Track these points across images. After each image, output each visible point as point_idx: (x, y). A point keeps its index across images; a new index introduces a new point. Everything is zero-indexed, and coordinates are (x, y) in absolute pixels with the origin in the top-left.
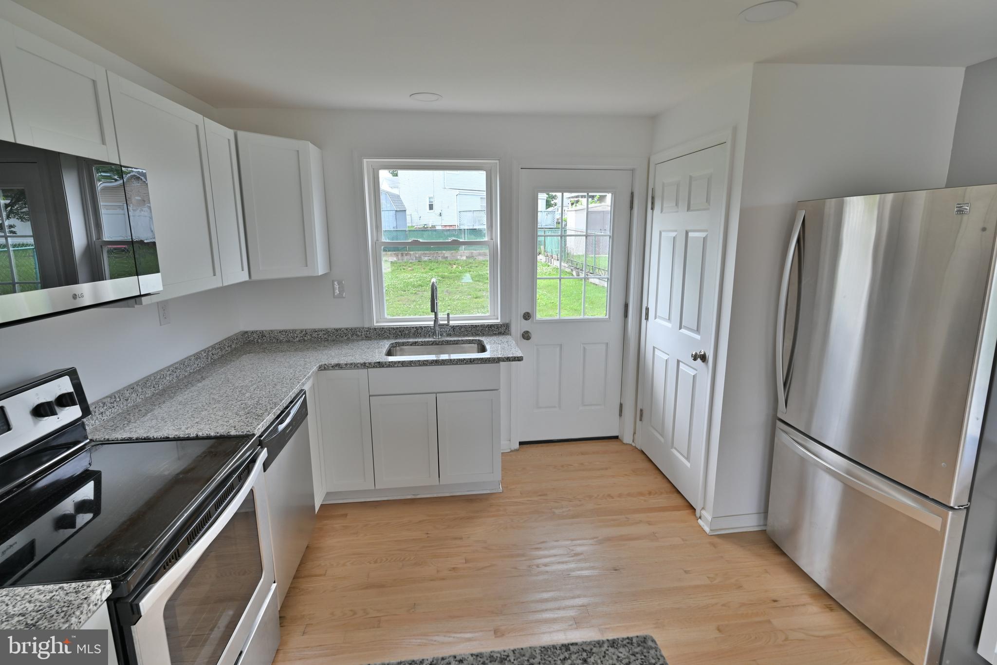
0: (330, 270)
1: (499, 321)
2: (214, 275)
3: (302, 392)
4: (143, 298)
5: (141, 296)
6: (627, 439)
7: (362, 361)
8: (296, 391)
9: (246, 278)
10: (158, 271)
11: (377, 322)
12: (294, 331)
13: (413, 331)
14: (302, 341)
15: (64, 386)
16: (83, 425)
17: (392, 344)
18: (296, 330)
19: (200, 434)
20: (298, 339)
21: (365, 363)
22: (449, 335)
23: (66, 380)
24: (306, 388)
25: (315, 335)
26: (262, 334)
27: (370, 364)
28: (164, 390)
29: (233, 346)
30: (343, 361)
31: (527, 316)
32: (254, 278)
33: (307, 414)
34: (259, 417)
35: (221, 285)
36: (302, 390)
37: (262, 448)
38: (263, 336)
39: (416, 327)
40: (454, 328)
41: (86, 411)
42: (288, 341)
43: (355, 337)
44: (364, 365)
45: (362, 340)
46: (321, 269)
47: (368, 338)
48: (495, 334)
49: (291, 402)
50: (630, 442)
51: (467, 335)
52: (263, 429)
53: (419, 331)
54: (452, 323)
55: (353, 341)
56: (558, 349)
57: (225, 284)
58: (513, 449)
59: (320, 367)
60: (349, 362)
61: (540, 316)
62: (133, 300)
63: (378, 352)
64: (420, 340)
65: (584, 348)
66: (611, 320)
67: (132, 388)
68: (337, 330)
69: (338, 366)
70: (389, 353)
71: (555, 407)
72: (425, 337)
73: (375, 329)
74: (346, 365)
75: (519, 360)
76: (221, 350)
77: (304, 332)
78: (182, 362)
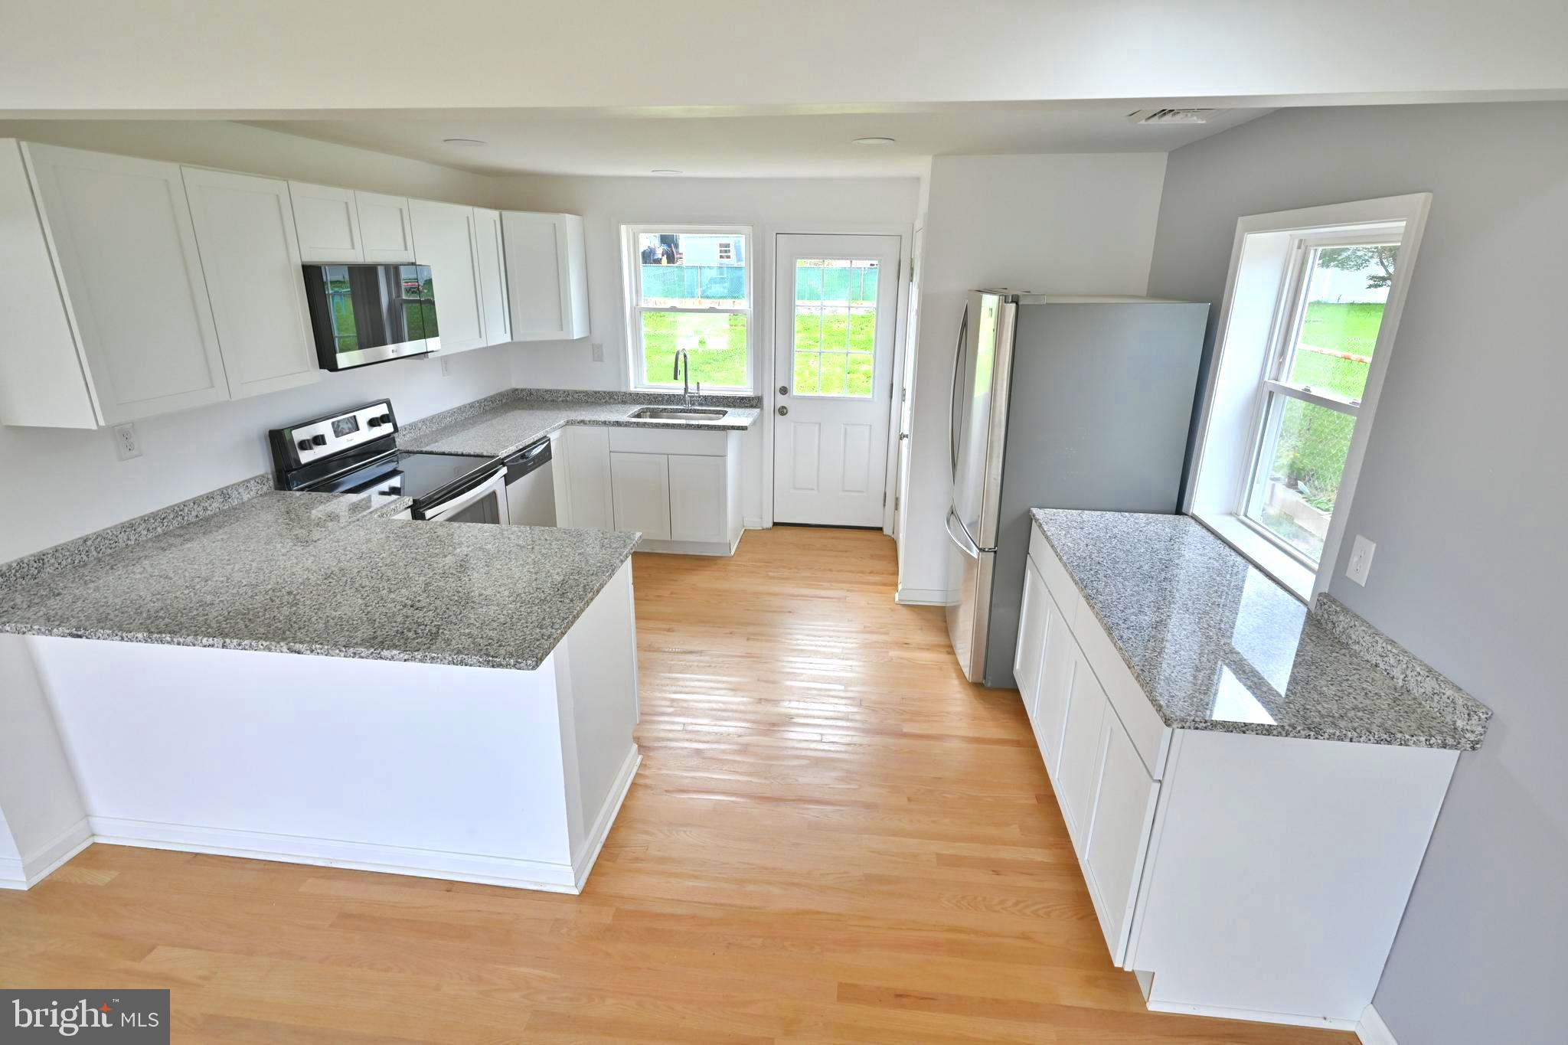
0: (590, 333)
1: (752, 394)
2: (481, 337)
3: (544, 439)
4: (429, 354)
5: (427, 352)
6: (887, 531)
7: (603, 420)
8: (540, 435)
9: (510, 340)
10: (438, 336)
11: (635, 388)
12: (558, 391)
13: (666, 398)
14: (565, 402)
15: (383, 410)
16: (394, 439)
17: (643, 409)
18: (559, 391)
19: (464, 452)
20: (560, 399)
21: (605, 421)
22: (701, 405)
23: (385, 405)
24: (553, 437)
25: (576, 396)
26: (530, 392)
27: (609, 422)
28: (445, 428)
29: (504, 401)
30: (587, 419)
31: (784, 391)
32: (515, 339)
33: (551, 458)
34: (505, 447)
35: (486, 345)
36: (545, 437)
37: (504, 466)
38: (531, 394)
39: (669, 395)
40: (705, 398)
41: (396, 429)
42: (553, 401)
43: (612, 400)
44: (605, 423)
45: (619, 403)
46: (577, 331)
47: (624, 402)
48: (747, 407)
49: (534, 443)
50: (890, 533)
51: (718, 406)
52: (506, 455)
53: (672, 398)
54: (702, 393)
55: (610, 404)
56: (817, 428)
57: (489, 345)
58: (765, 527)
59: (568, 422)
60: (593, 419)
61: (796, 391)
62: (423, 355)
63: (625, 414)
64: (669, 407)
65: (846, 430)
66: (875, 400)
67: (423, 421)
68: (596, 393)
69: (583, 422)
70: (638, 416)
71: (813, 489)
72: (677, 404)
73: (631, 394)
74: (589, 421)
75: (743, 429)
76: (493, 403)
77: (567, 393)
78: (459, 409)
